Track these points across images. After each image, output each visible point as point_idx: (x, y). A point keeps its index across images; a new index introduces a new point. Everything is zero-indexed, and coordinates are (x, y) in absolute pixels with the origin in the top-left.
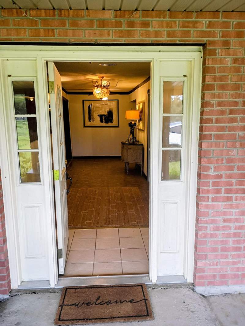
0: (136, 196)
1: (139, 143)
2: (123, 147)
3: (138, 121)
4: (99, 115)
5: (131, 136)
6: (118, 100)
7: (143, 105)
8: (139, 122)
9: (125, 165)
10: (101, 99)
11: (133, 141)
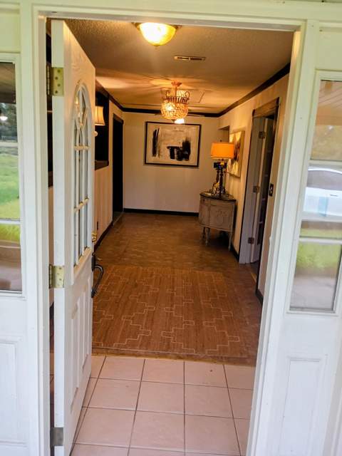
0: (219, 291)
1: (230, 198)
2: (202, 202)
3: (230, 161)
4: (168, 148)
5: (218, 184)
6: (200, 126)
7: (241, 136)
8: (232, 163)
9: (204, 231)
10: (174, 120)
11: (220, 193)
